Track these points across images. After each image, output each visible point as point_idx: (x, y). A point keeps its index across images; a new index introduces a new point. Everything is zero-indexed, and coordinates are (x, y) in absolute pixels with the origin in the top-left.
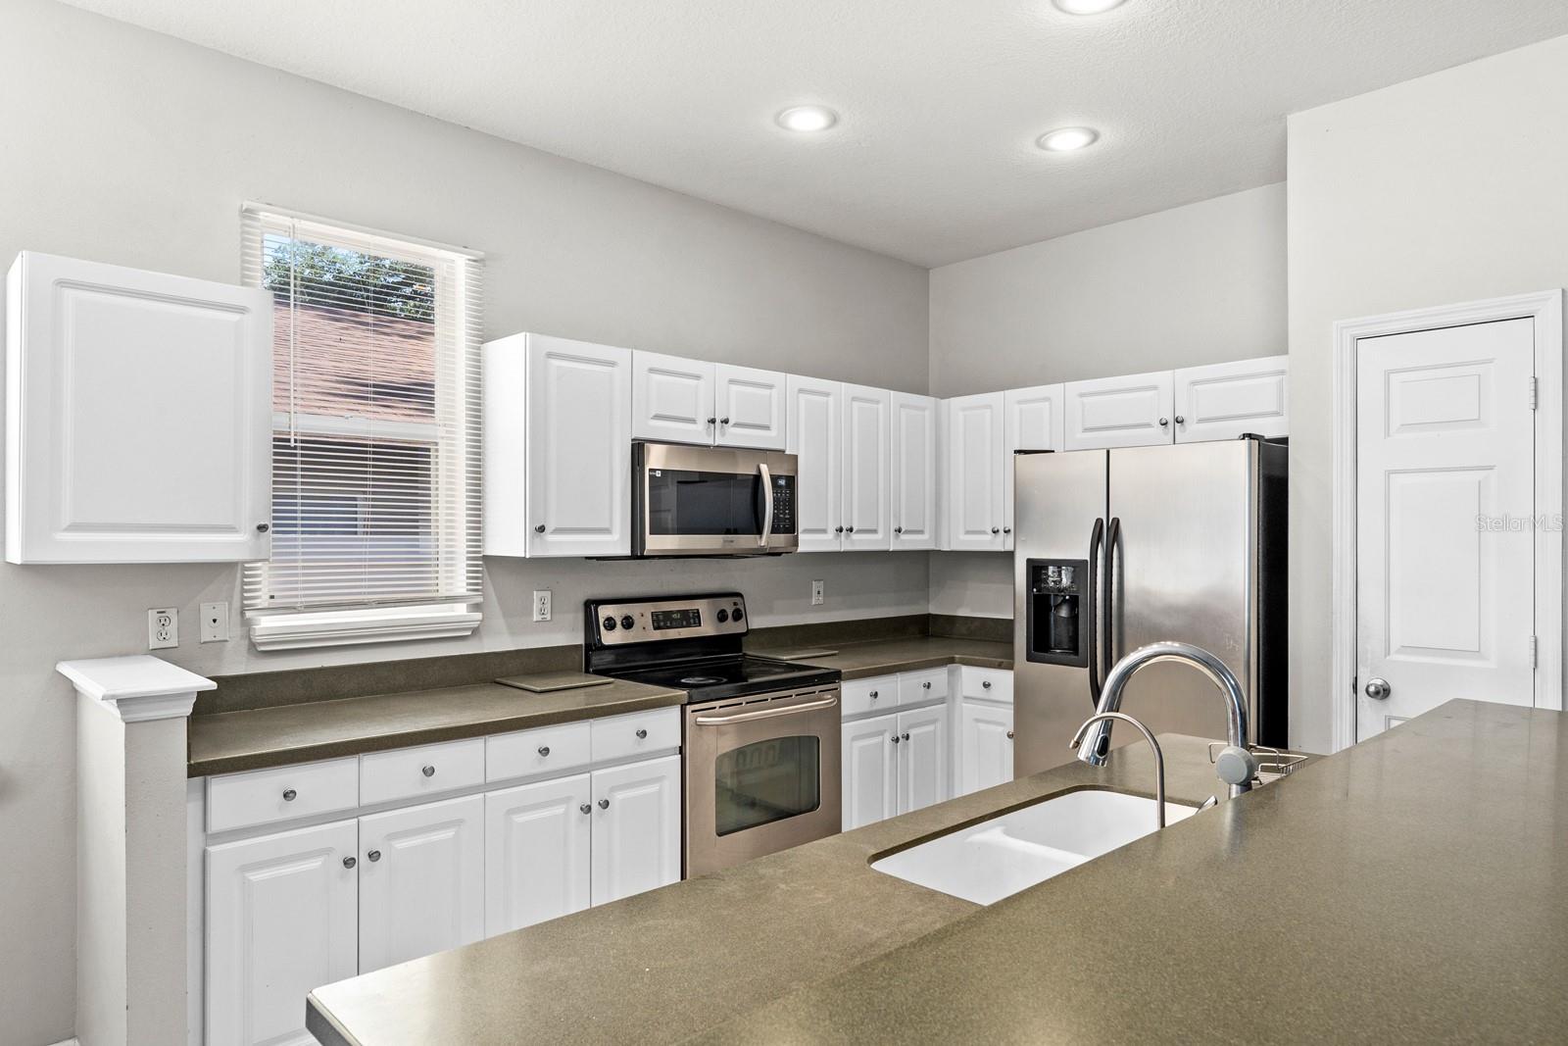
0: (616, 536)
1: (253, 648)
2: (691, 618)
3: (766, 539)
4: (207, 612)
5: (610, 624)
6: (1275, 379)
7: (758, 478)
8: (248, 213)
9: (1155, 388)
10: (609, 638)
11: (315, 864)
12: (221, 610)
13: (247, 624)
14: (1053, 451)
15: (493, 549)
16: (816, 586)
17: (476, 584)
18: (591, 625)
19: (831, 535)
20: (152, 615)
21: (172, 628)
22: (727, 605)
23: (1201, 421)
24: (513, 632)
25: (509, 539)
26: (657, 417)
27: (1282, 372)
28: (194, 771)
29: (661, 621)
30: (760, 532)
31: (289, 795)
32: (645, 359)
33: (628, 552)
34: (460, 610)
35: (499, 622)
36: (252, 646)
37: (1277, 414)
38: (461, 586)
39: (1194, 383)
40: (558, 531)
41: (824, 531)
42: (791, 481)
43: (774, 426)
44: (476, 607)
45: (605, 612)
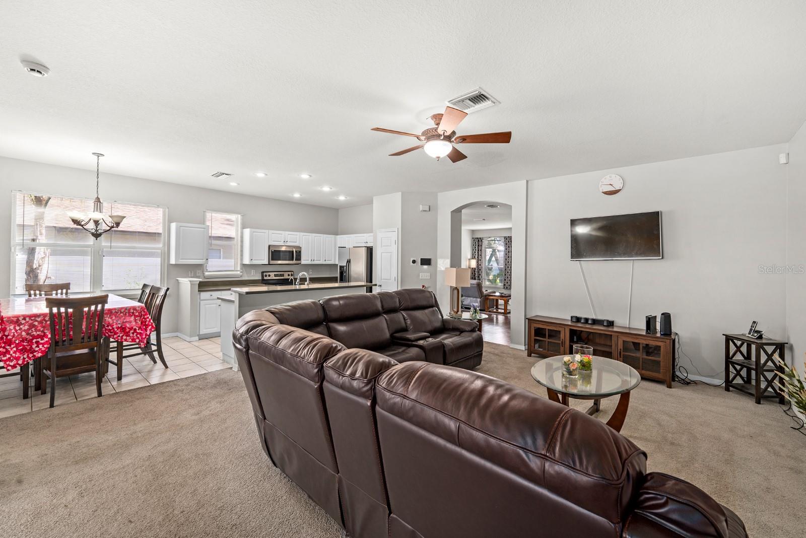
0: (265, 261)
1: (205, 277)
2: (283, 275)
3: (294, 262)
4: (198, 272)
5: (266, 276)
7: (293, 251)
8: (204, 212)
10: (265, 278)
11: (215, 305)
12: (200, 271)
13: (203, 274)
15: (244, 263)
16: (310, 270)
17: (241, 269)
18: (262, 276)
19: (310, 261)
20: (190, 272)
21: (192, 274)
22: (290, 273)
24: (248, 277)
25: (247, 261)
26: (274, 241)
28: (199, 291)
29: (275, 276)
30: (293, 260)
31: (211, 295)
32: (271, 232)
33: (267, 263)
34: (239, 272)
35: (245, 275)
36: (204, 277)
38: (239, 269)
40: (254, 260)
41: (308, 260)
42: (300, 252)
43: (298, 242)
44: (241, 272)
45: (265, 274)
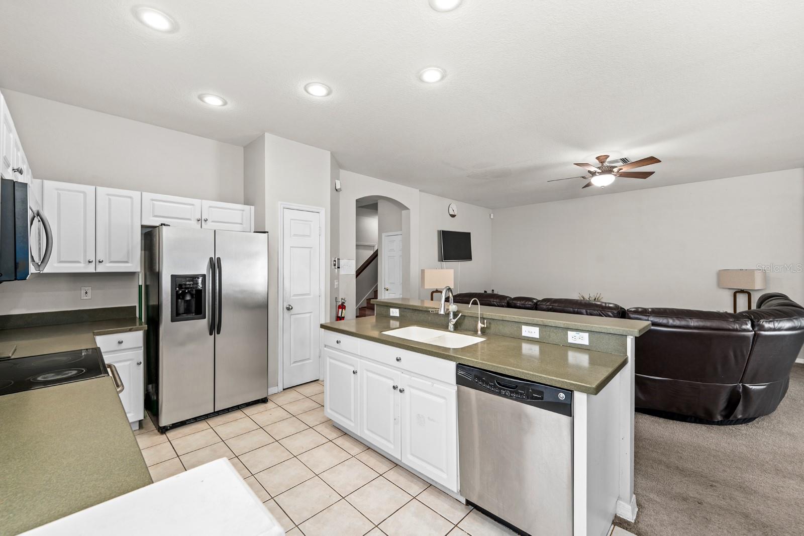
6: (241, 212)
9: (193, 205)
14: (169, 226)
23: (213, 222)
27: (243, 210)
37: (241, 224)
39: (210, 207)
